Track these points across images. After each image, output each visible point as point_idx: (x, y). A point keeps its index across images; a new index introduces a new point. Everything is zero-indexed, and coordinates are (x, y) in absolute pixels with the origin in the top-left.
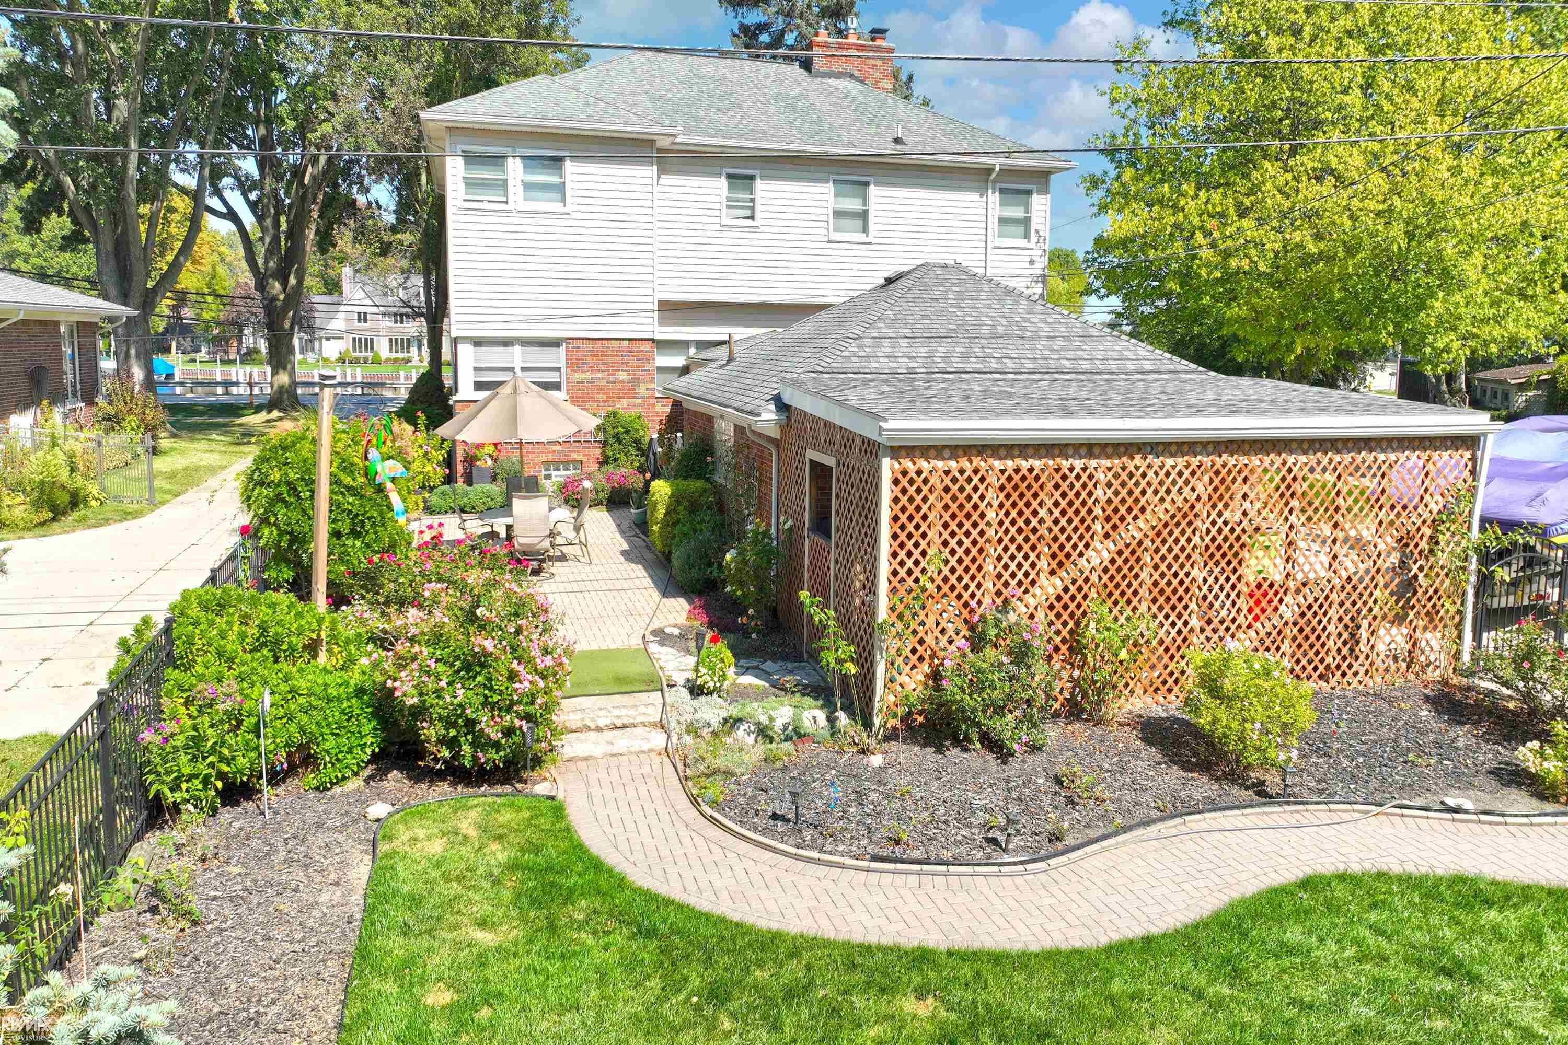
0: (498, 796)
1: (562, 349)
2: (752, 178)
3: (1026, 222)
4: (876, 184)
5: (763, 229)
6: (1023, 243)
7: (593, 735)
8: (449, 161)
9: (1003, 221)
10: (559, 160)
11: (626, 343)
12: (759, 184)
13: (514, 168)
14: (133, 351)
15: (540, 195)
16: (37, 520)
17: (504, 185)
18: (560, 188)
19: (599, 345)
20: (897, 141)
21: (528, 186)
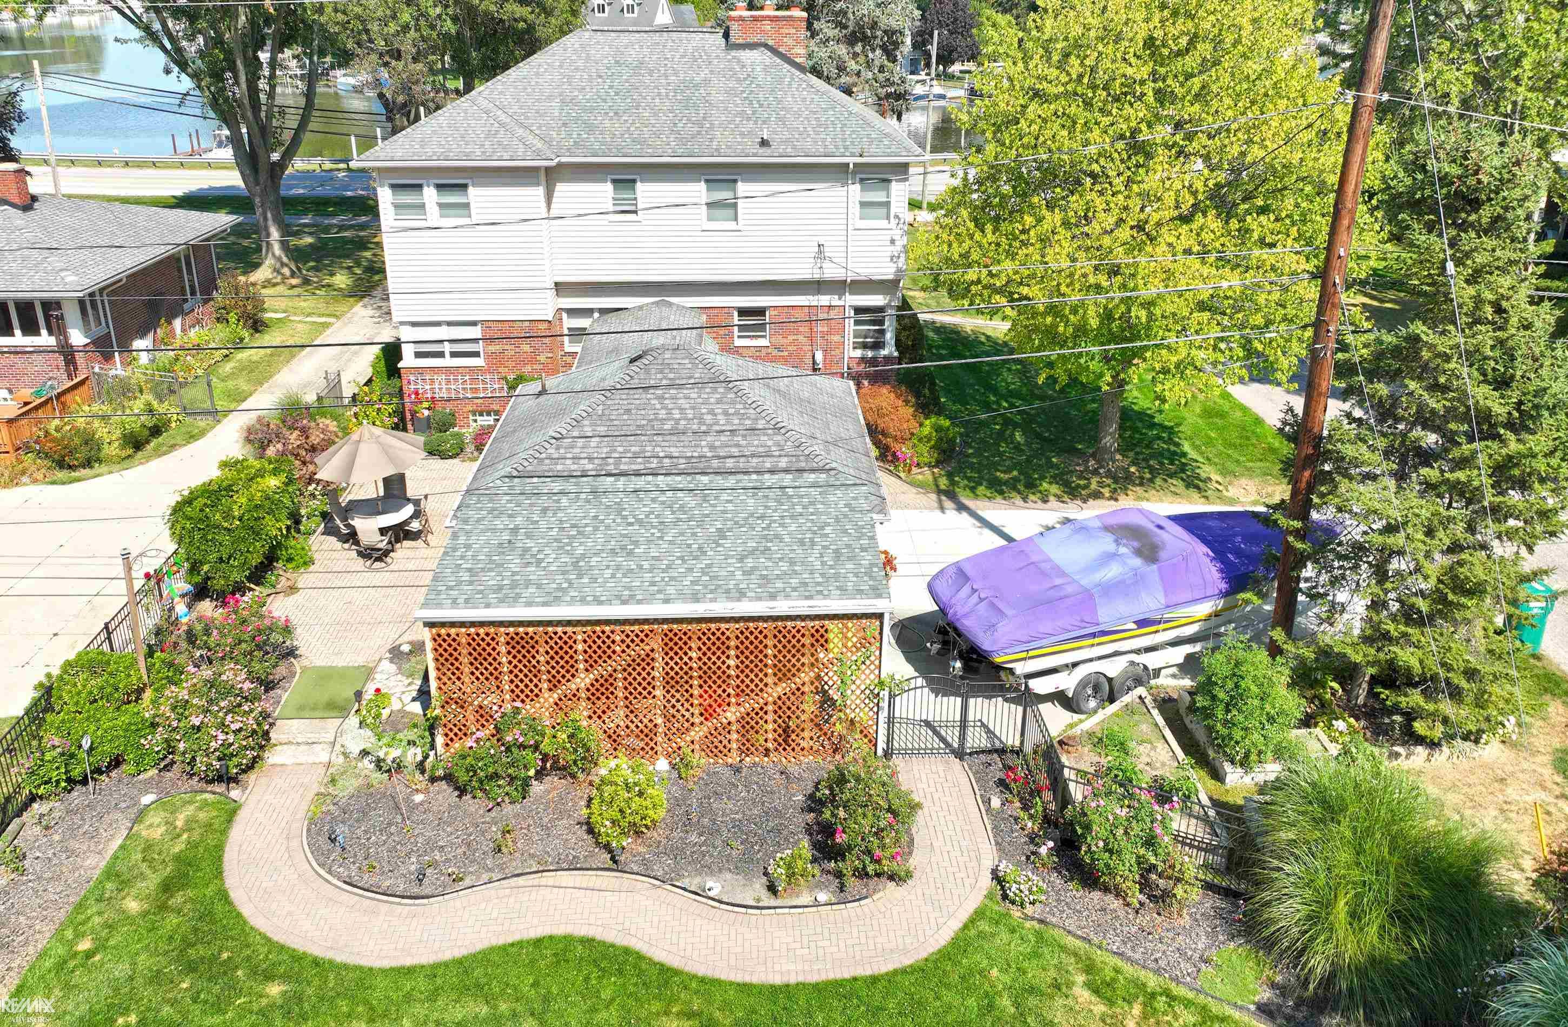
0: (214, 793)
1: (479, 327)
2: (634, 181)
3: (887, 204)
4: (743, 181)
5: (644, 223)
6: (883, 223)
7: (293, 747)
8: (379, 190)
9: (863, 204)
10: (465, 186)
11: (527, 324)
12: (639, 186)
13: (430, 195)
14: (269, 215)
15: (452, 212)
16: (123, 455)
17: (423, 206)
18: (467, 206)
19: (506, 325)
20: (764, 143)
21: (441, 206)
